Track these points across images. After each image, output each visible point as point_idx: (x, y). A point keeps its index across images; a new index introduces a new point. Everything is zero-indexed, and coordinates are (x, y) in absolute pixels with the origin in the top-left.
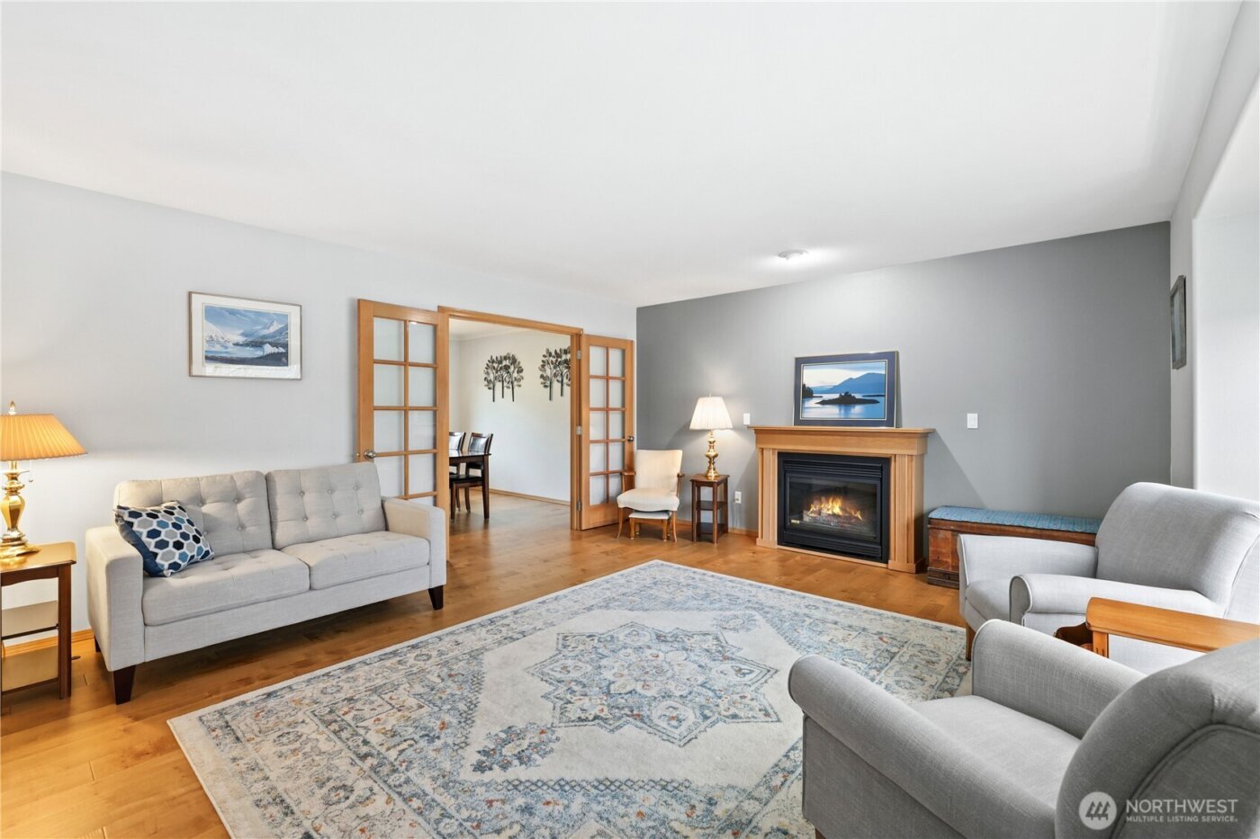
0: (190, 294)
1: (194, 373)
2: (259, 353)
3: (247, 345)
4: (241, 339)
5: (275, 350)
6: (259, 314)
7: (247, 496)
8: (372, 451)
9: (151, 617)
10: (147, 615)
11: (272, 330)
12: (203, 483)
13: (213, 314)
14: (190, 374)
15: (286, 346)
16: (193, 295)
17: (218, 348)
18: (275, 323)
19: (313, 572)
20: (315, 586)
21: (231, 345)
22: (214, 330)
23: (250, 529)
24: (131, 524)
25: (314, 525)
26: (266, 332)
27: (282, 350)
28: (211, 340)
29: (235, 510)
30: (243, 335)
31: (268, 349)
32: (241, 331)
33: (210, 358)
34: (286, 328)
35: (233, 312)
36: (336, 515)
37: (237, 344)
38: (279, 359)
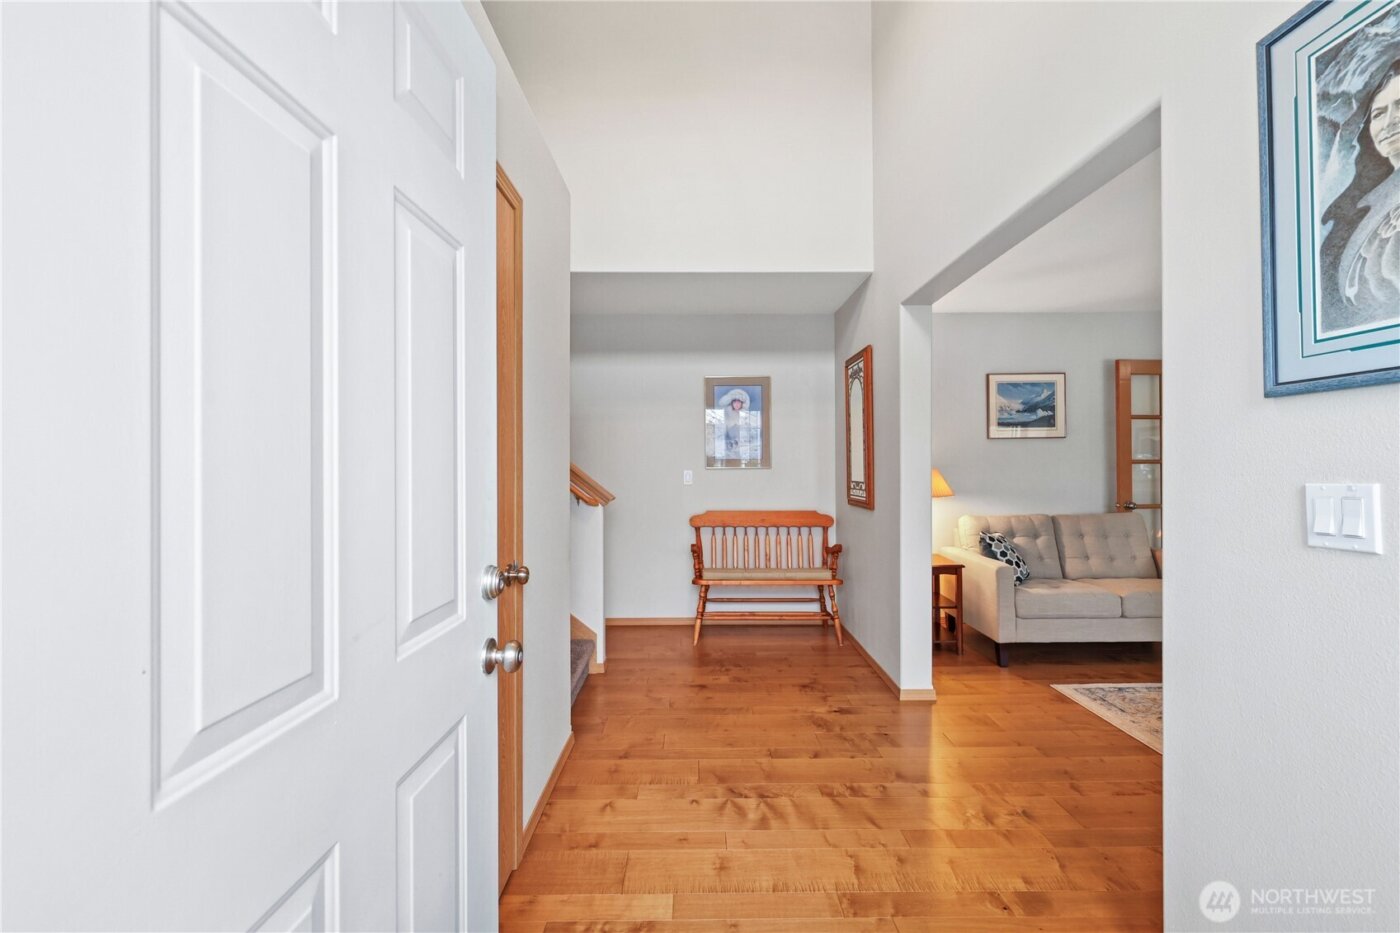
0: (988, 376)
1: (992, 436)
2: (1034, 417)
3: (1025, 411)
4: (1021, 407)
5: (1045, 414)
6: (1033, 384)
7: (1043, 533)
8: (1131, 503)
9: (1021, 612)
10: (1018, 610)
11: (1043, 396)
12: (1013, 520)
13: (1003, 389)
14: (988, 437)
15: (1053, 408)
16: (991, 377)
17: (1006, 415)
18: (1045, 391)
19: (1125, 602)
20: (1126, 614)
21: (1014, 412)
22: (1004, 401)
23: (1047, 561)
24: (990, 545)
25: (1096, 564)
26: (1039, 399)
27: (1050, 413)
28: (1001, 410)
29: (1036, 545)
30: (1023, 403)
31: (1041, 413)
32: (1020, 401)
33: (1001, 424)
34: (1053, 394)
35: (1015, 385)
36: (1112, 559)
37: (1018, 411)
38: (1050, 422)
